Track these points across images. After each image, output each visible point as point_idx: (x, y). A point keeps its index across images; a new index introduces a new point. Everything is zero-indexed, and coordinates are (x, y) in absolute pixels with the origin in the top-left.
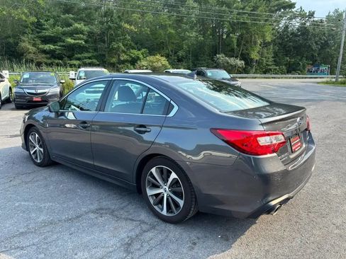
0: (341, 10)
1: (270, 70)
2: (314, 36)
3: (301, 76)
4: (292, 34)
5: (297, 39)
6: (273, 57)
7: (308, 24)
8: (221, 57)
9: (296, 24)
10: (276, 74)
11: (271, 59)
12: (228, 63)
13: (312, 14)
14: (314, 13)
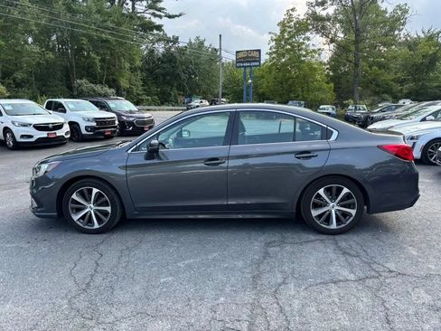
0: (201, 38)
1: (142, 100)
2: (182, 63)
3: (176, 108)
4: (159, 59)
5: (165, 65)
6: (142, 86)
7: (173, 49)
8: (84, 83)
9: (160, 48)
10: (149, 105)
11: (141, 88)
12: (94, 91)
13: (176, 40)
14: (177, 38)
